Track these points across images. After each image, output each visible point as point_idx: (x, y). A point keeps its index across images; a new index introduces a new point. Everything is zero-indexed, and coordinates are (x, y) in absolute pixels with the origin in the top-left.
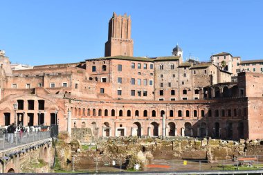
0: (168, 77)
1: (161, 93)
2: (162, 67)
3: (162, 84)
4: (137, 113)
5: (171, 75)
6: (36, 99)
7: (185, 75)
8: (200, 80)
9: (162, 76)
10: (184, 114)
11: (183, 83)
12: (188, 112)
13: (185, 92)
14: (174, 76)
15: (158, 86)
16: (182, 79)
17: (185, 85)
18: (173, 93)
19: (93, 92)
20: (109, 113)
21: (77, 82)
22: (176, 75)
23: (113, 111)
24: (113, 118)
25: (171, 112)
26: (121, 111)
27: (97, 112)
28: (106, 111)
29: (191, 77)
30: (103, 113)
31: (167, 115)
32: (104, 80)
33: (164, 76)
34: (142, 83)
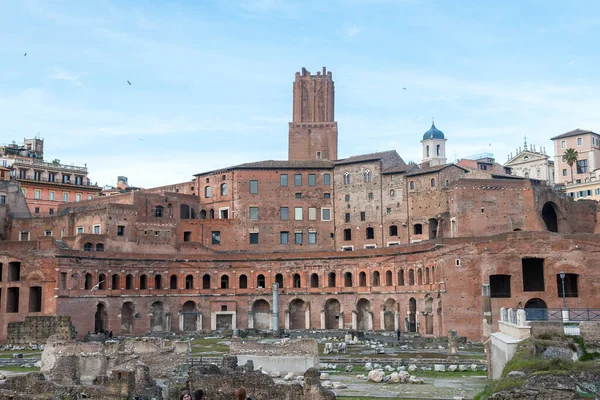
0: (359, 201)
1: (348, 235)
2: (347, 179)
3: (348, 216)
5: (365, 194)
6: (6, 261)
7: (392, 193)
8: (422, 201)
9: (347, 198)
12: (363, 275)
13: (394, 231)
14: (371, 196)
16: (387, 202)
17: (393, 217)
18: (370, 233)
19: (166, 241)
20: (198, 283)
21: (122, 223)
22: (376, 193)
23: (207, 279)
24: (206, 291)
25: (332, 276)
26: (225, 278)
27: (166, 281)
28: (190, 278)
29: (406, 196)
30: (181, 284)
31: (324, 282)
32: (225, 213)
33: (353, 197)
34: (306, 215)
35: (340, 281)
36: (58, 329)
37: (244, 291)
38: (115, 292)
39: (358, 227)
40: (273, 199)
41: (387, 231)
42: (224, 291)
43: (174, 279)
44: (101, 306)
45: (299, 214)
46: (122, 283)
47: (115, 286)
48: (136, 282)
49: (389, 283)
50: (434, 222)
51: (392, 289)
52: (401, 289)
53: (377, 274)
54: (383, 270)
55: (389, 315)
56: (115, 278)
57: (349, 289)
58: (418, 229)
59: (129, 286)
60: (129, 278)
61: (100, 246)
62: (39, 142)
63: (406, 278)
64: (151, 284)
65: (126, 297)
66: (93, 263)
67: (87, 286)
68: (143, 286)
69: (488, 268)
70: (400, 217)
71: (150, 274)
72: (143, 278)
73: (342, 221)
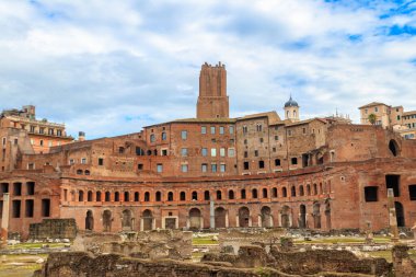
0: (254, 143)
1: (246, 166)
2: (245, 130)
3: (246, 153)
4: (195, 195)
5: (257, 139)
6: (24, 181)
7: (276, 138)
8: (297, 143)
9: (245, 142)
10: (260, 194)
11: (274, 149)
12: (265, 191)
13: (278, 162)
14: (262, 140)
15: (241, 157)
16: (273, 143)
17: (277, 153)
18: (262, 164)
19: (130, 169)
20: (153, 197)
21: (101, 157)
22: (265, 139)
23: (158, 194)
24: (159, 203)
25: (243, 192)
26: (170, 194)
27: (132, 196)
28: (147, 194)
29: (286, 140)
30: (142, 197)
31: (238, 196)
32: (165, 152)
33: (249, 141)
34: (218, 152)
35: (249, 195)
36: (67, 228)
37: (183, 202)
38: (99, 203)
39: (253, 160)
40: (198, 142)
41: (273, 163)
42: (170, 203)
43: (137, 195)
44: (89, 213)
45: (213, 152)
46: (103, 197)
47: (98, 200)
48: (112, 196)
49: (285, 195)
50: (306, 156)
51: (287, 199)
52: (293, 199)
53: (275, 190)
54: (279, 187)
55: (285, 217)
56: (99, 194)
57: (256, 200)
58: (294, 161)
59: (107, 199)
60: (107, 194)
61: (87, 172)
62: (32, 108)
63: (298, 192)
64: (122, 197)
65: (106, 206)
66: (84, 183)
67: (81, 199)
68: (117, 199)
69: (363, 182)
70: (282, 153)
71: (121, 191)
72: (117, 194)
73: (242, 157)
